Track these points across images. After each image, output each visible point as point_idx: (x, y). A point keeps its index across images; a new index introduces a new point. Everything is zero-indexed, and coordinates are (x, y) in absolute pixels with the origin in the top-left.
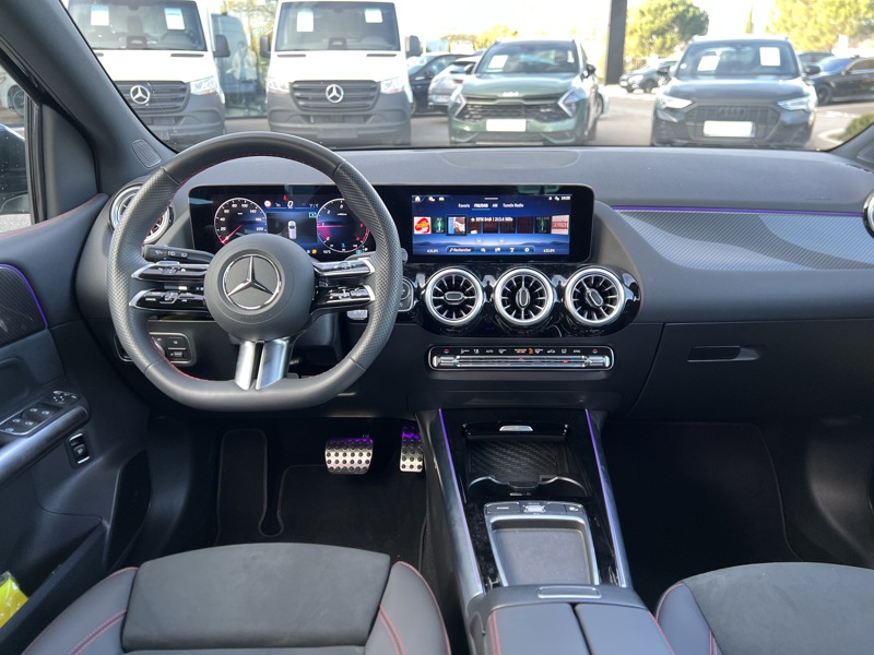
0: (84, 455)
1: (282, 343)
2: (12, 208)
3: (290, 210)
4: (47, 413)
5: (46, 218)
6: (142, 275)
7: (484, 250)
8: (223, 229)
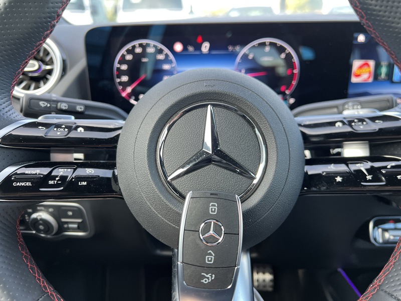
3: (206, 56)
8: (125, 78)
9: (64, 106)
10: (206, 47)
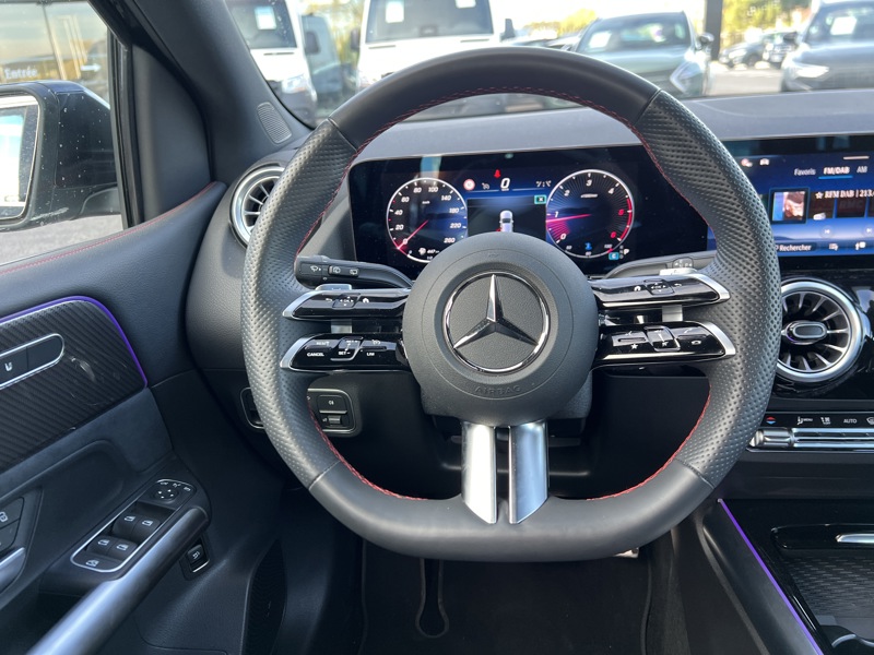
0: (202, 559)
1: (534, 429)
2: (97, 208)
3: (505, 193)
4: (150, 523)
5: (142, 219)
6: (299, 312)
7: (834, 247)
8: (400, 227)
9: (336, 270)
10: (505, 184)
